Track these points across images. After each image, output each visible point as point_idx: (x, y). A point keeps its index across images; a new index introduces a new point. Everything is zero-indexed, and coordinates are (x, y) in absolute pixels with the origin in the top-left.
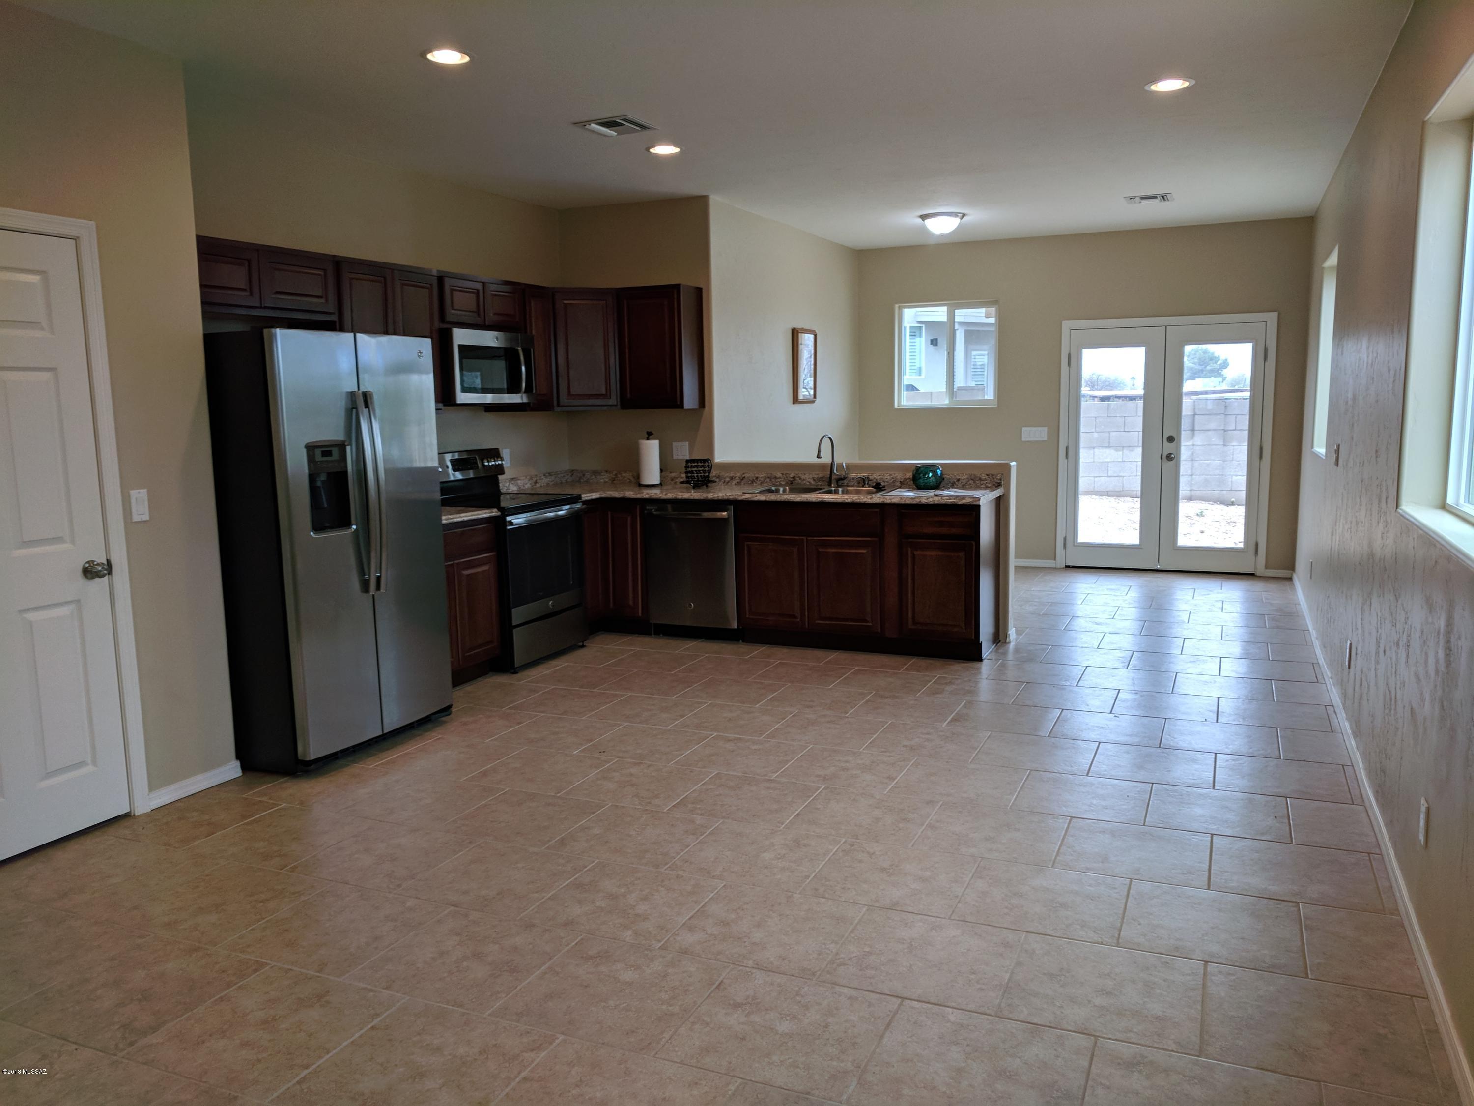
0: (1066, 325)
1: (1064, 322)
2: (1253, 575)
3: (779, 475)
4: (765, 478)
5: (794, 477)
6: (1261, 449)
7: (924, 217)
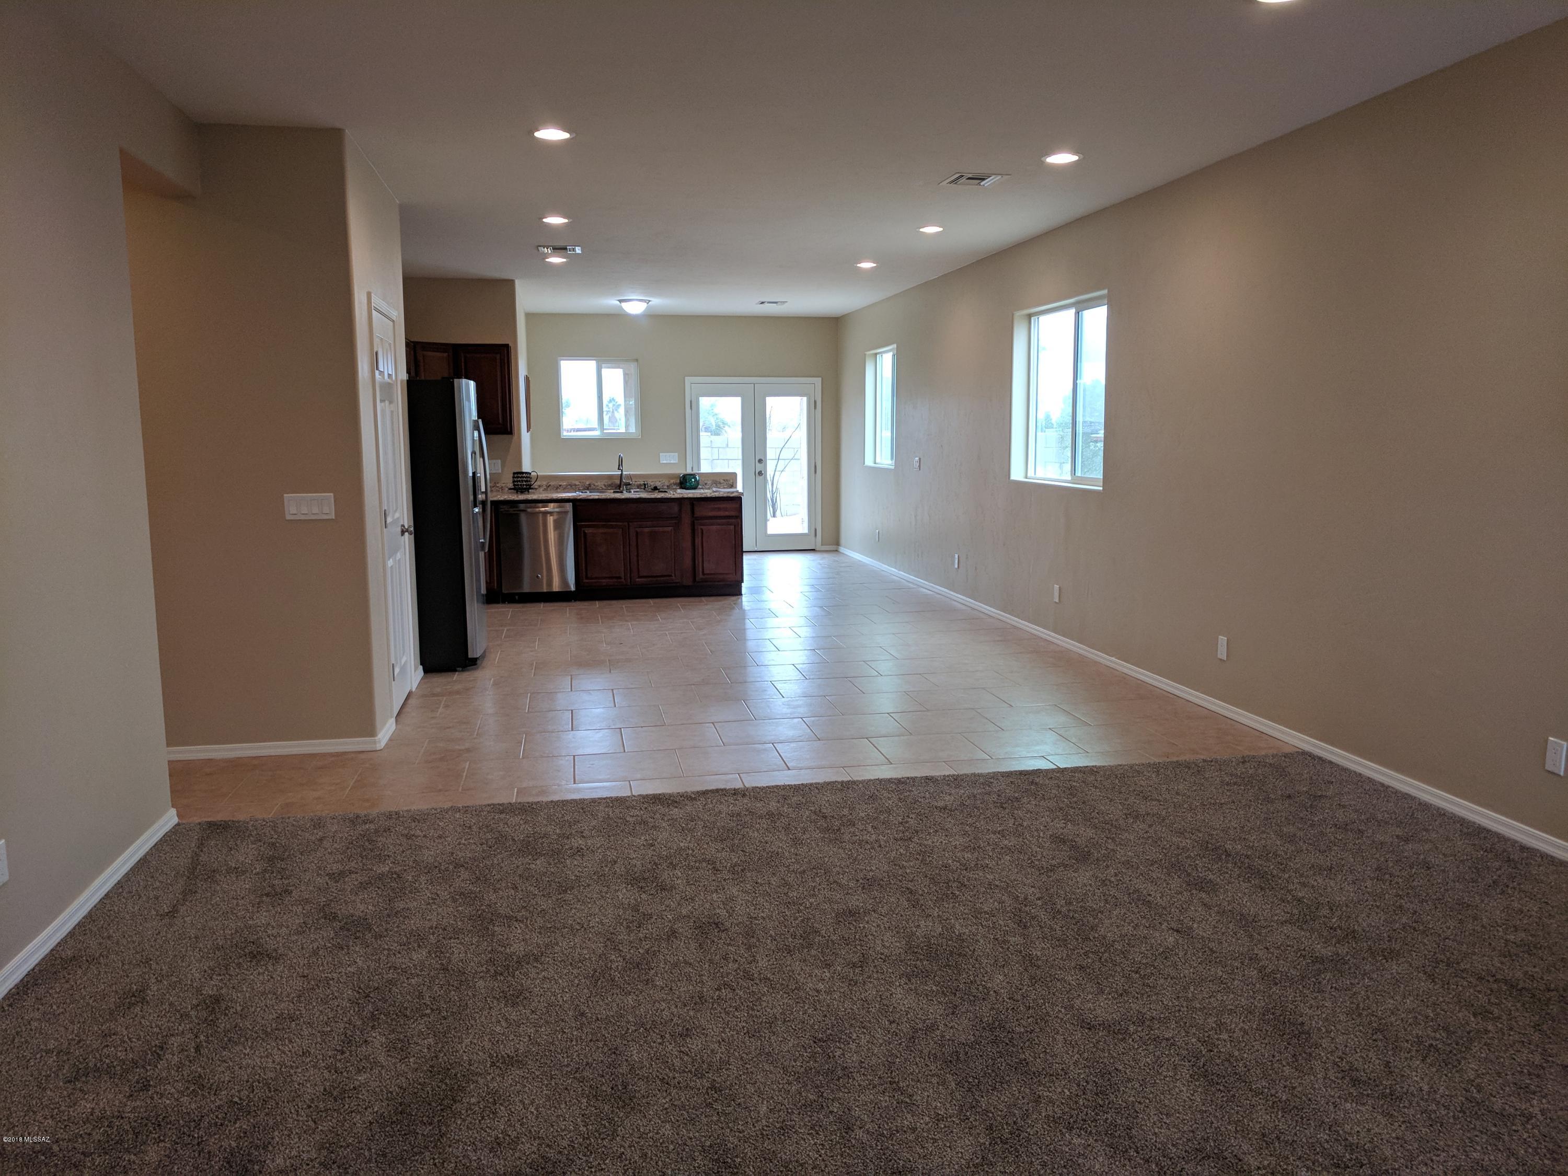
0: (688, 380)
1: (687, 378)
2: (813, 550)
3: (577, 483)
4: (567, 485)
5: (590, 485)
6: (815, 467)
7: (620, 301)
